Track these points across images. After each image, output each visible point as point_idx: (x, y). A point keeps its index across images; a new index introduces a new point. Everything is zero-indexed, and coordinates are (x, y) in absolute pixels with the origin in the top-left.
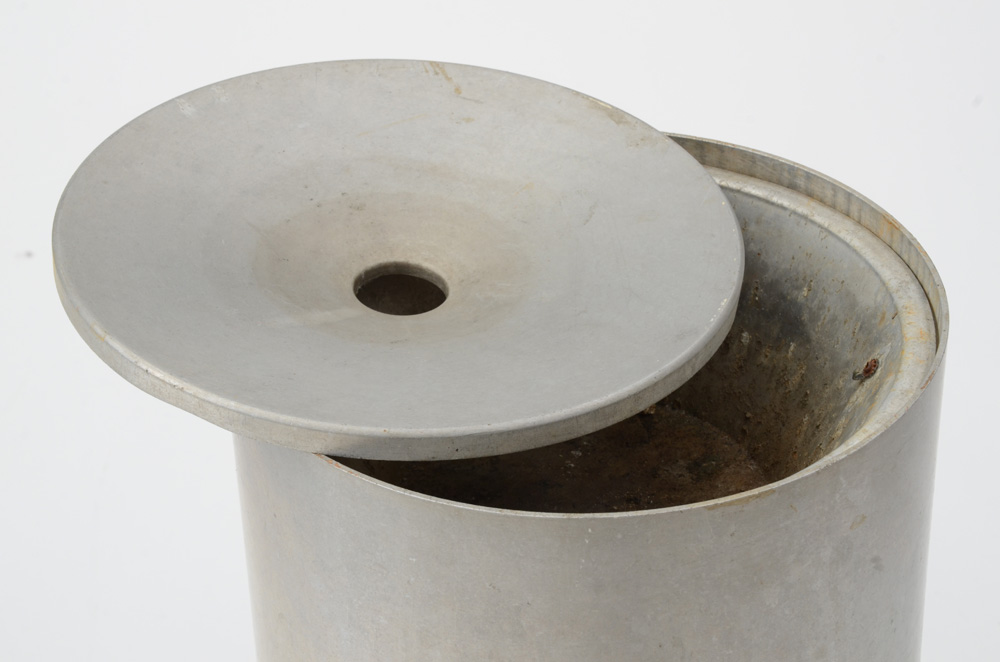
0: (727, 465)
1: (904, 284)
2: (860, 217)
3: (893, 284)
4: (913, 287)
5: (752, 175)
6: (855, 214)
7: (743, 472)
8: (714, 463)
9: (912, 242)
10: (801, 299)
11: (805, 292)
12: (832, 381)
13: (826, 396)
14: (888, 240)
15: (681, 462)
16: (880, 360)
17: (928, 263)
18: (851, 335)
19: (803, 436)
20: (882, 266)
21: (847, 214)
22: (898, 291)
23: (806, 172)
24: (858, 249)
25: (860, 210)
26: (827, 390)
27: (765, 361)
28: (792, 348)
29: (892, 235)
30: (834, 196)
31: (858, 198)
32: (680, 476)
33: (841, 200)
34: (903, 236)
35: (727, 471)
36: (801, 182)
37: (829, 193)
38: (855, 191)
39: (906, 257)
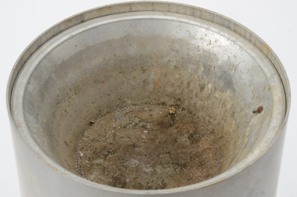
0: (203, 136)
1: (273, 75)
2: (255, 43)
3: (268, 75)
4: (276, 76)
5: (213, 22)
6: (253, 41)
7: (209, 139)
8: (198, 135)
9: (276, 57)
10: (232, 74)
11: (233, 71)
12: (244, 109)
13: (241, 115)
14: (266, 54)
15: (186, 135)
16: (264, 107)
17: (282, 68)
18: (252, 92)
19: (232, 129)
20: (264, 66)
21: (250, 41)
22: (270, 78)
23: (234, 23)
24: (255, 58)
25: (255, 40)
26: (242, 113)
27: (218, 96)
28: (228, 92)
29: (268, 52)
30: (245, 33)
31: (254, 36)
32: (186, 141)
33: (248, 35)
34: (272, 54)
35: (203, 139)
36: (232, 26)
37: (243, 32)
38: (253, 33)
39: (273, 62)
